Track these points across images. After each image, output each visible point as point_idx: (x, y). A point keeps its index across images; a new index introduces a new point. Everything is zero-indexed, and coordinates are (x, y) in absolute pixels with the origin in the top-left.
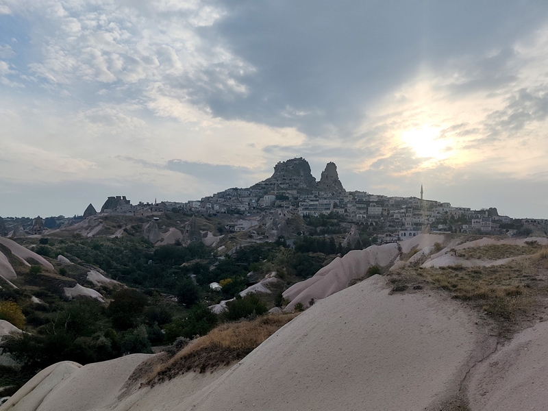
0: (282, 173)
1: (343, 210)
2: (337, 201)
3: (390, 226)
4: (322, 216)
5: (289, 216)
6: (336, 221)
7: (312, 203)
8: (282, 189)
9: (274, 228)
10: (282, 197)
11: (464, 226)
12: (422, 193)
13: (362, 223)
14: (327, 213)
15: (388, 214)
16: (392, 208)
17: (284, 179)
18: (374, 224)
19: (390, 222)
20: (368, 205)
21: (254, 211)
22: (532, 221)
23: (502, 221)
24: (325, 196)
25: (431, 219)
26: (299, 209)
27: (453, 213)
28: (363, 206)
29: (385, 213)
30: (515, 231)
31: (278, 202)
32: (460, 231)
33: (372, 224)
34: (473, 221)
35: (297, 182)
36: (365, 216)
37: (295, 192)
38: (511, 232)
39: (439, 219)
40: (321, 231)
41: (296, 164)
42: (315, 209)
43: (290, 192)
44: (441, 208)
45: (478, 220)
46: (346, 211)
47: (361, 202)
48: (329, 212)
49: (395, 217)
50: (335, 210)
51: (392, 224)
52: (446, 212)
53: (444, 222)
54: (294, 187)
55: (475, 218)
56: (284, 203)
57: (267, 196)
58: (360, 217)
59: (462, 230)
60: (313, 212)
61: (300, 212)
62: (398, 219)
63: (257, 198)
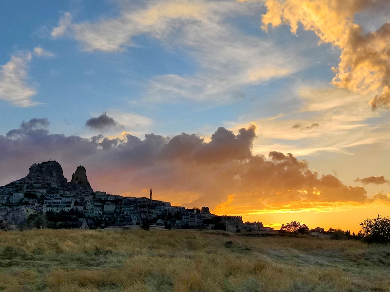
3: (120, 221)
4: (63, 212)
5: (32, 212)
7: (56, 201)
10: (29, 195)
11: (177, 222)
12: (151, 194)
14: (67, 209)
15: (120, 211)
16: (124, 206)
20: (104, 204)
26: (44, 206)
28: (100, 204)
32: (174, 225)
34: (183, 217)
36: (101, 213)
39: (160, 215)
41: (49, 166)
42: (58, 206)
43: (41, 191)
46: (85, 208)
47: (100, 200)
48: (70, 209)
50: (75, 207)
58: (96, 213)
60: (55, 209)
61: (44, 209)
62: (127, 215)
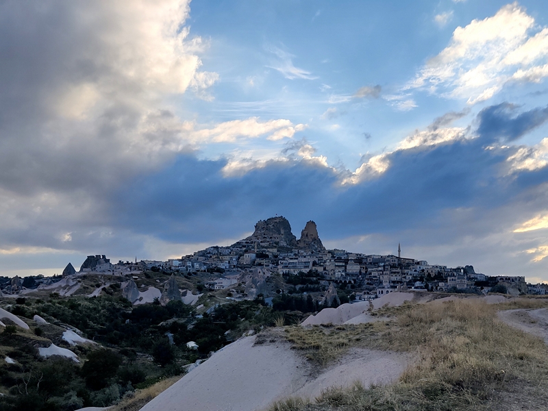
0: (263, 231)
1: (322, 268)
2: (317, 260)
3: (368, 284)
4: (301, 274)
5: (268, 274)
6: (315, 279)
7: (291, 261)
8: (263, 247)
9: (253, 286)
10: (261, 255)
11: (440, 284)
12: (399, 251)
13: (341, 282)
14: (306, 271)
15: (366, 272)
16: (370, 265)
17: (264, 237)
18: (353, 282)
19: (368, 279)
20: (346, 263)
21: (234, 269)
22: (506, 279)
23: (477, 278)
24: (305, 254)
25: (407, 277)
26: (279, 267)
27: (430, 271)
28: (341, 264)
29: (363, 271)
30: (490, 288)
31: (258, 261)
32: (437, 288)
33: (350, 282)
34: (449, 278)
35: (277, 240)
36: (344, 274)
37: (275, 250)
38: (486, 289)
39: (416, 277)
40: (300, 289)
41: (276, 222)
42: (294, 267)
43: (270, 250)
44: (418, 266)
45: (453, 278)
46: (325, 269)
47: (339, 259)
48: (308, 270)
49: (373, 275)
50: (314, 268)
51: (369, 282)
52: (423, 270)
53: (421, 280)
54: (275, 245)
55: (451, 276)
56: (264, 262)
57: (247, 255)
58: (338, 275)
59: (438, 288)
60: (292, 270)
61: (280, 270)
62: (375, 277)
63: (237, 257)
